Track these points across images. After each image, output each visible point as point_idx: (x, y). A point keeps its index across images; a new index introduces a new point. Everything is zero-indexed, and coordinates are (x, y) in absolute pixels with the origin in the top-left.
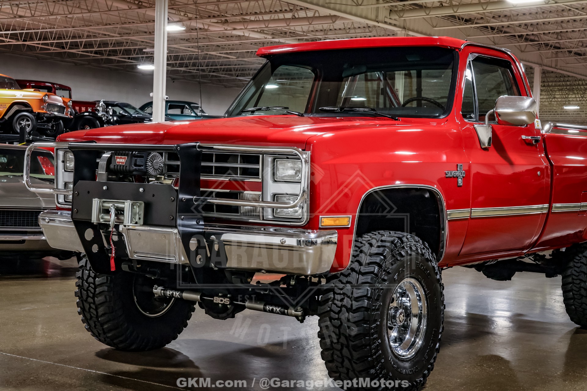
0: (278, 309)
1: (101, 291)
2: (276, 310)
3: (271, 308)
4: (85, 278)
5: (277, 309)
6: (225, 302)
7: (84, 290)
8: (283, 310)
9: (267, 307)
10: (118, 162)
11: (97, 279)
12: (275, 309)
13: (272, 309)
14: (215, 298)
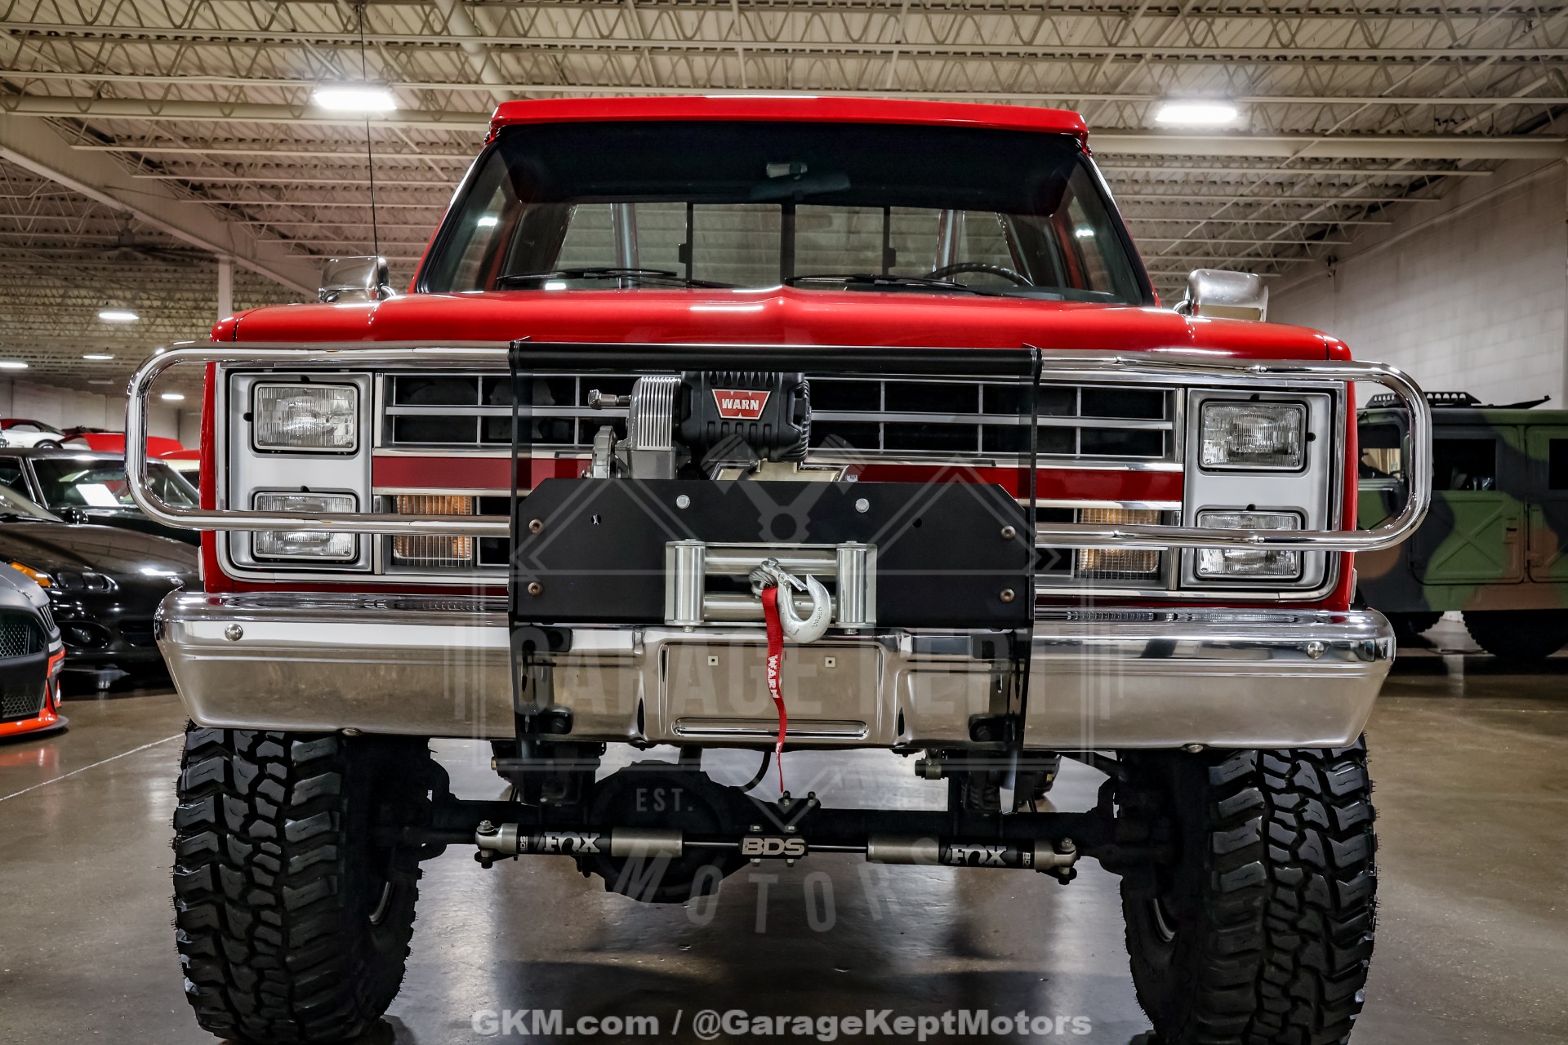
0: (997, 854)
1: (312, 861)
2: (989, 855)
3: (968, 851)
4: (234, 823)
5: (992, 852)
6: (786, 849)
7: (233, 866)
8: (1013, 853)
9: (955, 850)
10: (726, 411)
11: (289, 823)
12: (983, 852)
13: (976, 855)
14: (746, 841)
